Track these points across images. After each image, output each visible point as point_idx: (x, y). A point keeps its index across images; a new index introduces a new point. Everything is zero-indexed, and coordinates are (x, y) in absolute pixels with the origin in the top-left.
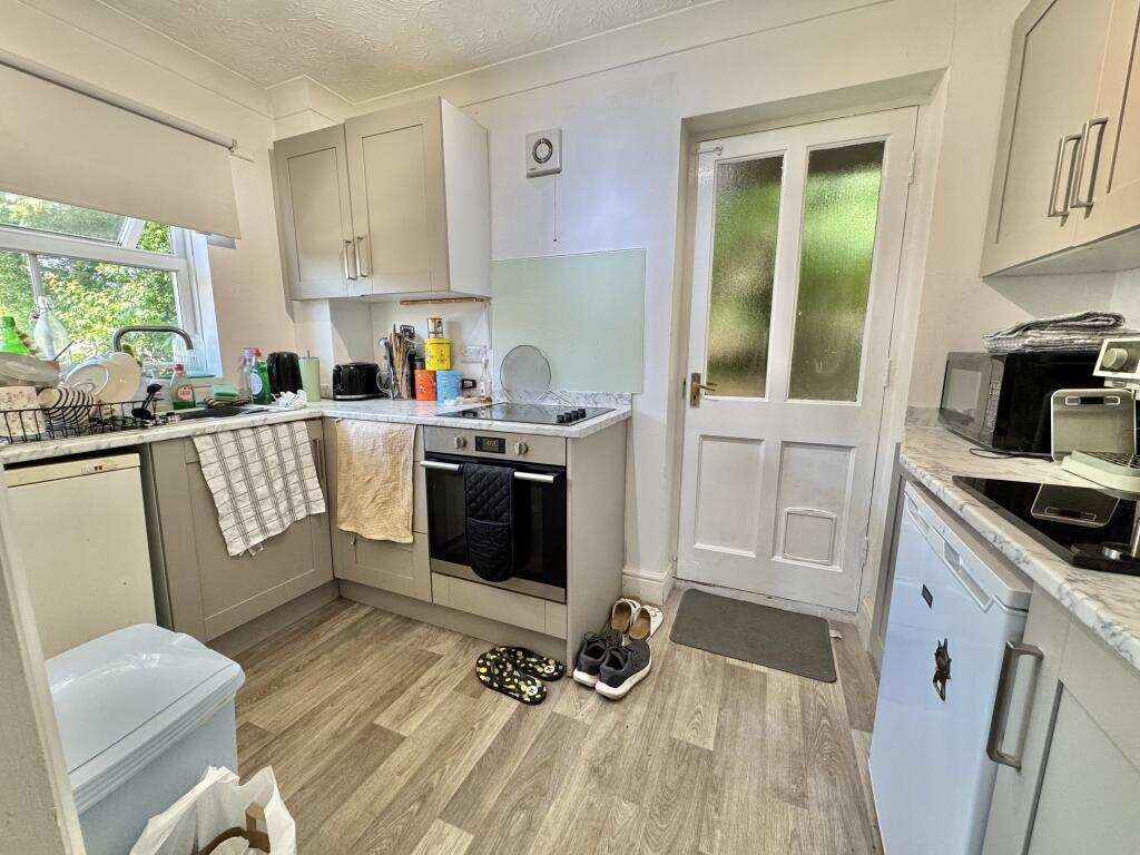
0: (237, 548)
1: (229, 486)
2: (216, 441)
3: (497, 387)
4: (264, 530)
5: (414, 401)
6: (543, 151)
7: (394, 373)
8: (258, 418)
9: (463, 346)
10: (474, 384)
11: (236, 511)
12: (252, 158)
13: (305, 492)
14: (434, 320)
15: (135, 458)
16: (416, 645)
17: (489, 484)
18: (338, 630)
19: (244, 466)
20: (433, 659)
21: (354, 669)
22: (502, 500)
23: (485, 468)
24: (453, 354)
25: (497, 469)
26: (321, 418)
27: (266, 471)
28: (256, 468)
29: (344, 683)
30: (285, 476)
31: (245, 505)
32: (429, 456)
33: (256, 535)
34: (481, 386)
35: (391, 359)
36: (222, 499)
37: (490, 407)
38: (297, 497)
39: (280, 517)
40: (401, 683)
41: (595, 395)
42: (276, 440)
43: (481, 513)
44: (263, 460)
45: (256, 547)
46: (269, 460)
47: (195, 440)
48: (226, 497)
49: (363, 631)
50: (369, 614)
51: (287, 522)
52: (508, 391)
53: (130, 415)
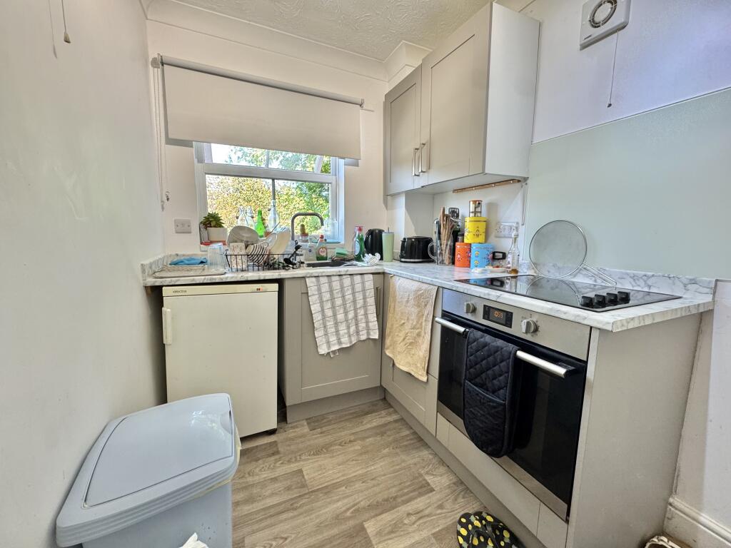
0: (323, 350)
1: (322, 310)
2: (318, 281)
3: (525, 261)
4: (340, 343)
5: (453, 267)
6: (604, 12)
7: (441, 245)
8: (351, 270)
9: (498, 223)
10: (504, 256)
11: (325, 327)
12: (372, 109)
13: (367, 322)
14: (475, 202)
15: (275, 286)
16: (418, 466)
17: (489, 356)
18: (375, 424)
19: (332, 299)
20: (426, 489)
21: (371, 463)
22: (500, 375)
23: (488, 338)
24: (488, 231)
25: (500, 343)
26: (384, 273)
27: (344, 304)
28: (339, 302)
29: (360, 472)
30: (356, 310)
31: (330, 324)
32: (446, 315)
33: (334, 344)
34: (509, 258)
35: (439, 233)
36: (317, 317)
37: (515, 277)
38: (362, 325)
39: (350, 336)
40: (395, 498)
41: (649, 277)
42: (353, 285)
43: (478, 380)
44: (343, 297)
45: (334, 352)
46: (347, 297)
47: (307, 279)
48: (320, 317)
49: (389, 433)
50: (396, 421)
51: (354, 340)
52: (535, 265)
53: (282, 261)
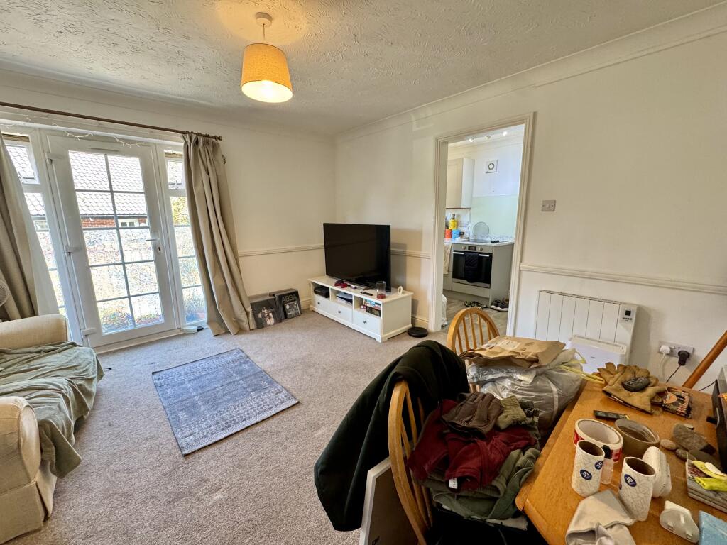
3: (471, 234)
6: (491, 166)
9: (461, 222)
10: (464, 233)
14: (453, 214)
22: (475, 261)
23: (471, 254)
25: (474, 254)
32: (455, 251)
34: (466, 234)
43: (469, 264)
52: (475, 235)
